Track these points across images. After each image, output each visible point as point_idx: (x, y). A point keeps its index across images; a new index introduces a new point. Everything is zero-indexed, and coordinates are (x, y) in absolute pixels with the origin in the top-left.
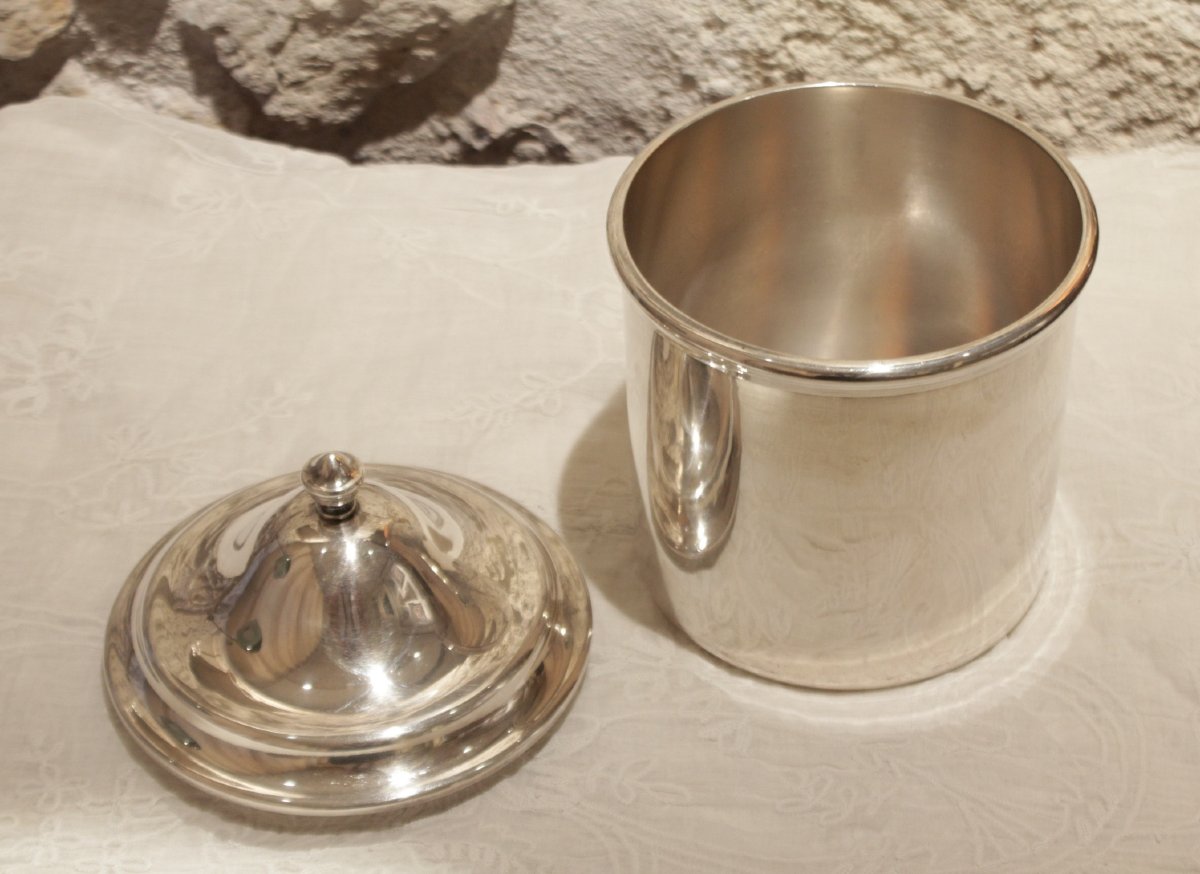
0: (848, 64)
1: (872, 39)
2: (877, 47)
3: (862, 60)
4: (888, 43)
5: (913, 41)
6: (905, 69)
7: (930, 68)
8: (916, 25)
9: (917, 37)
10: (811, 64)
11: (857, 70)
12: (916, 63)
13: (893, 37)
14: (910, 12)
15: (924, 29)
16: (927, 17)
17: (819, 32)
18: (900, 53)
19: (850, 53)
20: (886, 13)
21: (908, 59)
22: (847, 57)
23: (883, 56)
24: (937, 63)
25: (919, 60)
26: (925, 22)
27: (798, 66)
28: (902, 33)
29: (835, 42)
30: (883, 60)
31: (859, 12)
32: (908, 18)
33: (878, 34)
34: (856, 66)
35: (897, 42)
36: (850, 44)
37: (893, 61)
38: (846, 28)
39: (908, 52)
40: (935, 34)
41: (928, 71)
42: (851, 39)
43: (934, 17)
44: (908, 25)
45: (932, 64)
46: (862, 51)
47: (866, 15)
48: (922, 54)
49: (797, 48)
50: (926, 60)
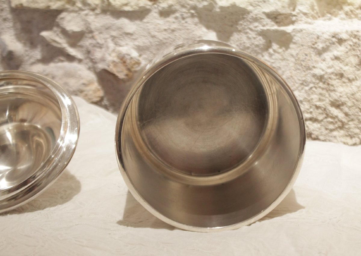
0: (327, 132)
1: (334, 122)
2: (336, 126)
3: (332, 130)
4: (340, 124)
5: (349, 124)
6: (346, 136)
7: (355, 136)
8: (349, 118)
9: (350, 123)
10: (313, 130)
11: (330, 135)
12: (350, 133)
13: (341, 121)
14: (347, 112)
15: (352, 120)
16: (353, 115)
17: (316, 118)
18: (344, 129)
19: (327, 127)
20: (339, 113)
21: (348, 132)
22: (326, 129)
23: (339, 130)
24: (357, 134)
25: (351, 132)
26: (352, 117)
27: (309, 131)
28: (345, 120)
29: (322, 123)
30: (338, 131)
31: (330, 111)
32: (347, 114)
33: (336, 120)
34: (329, 133)
35: (343, 124)
36: (327, 124)
37: (342, 132)
38: (326, 118)
39: (347, 128)
40: (356, 122)
41: (354, 137)
42: (327, 122)
43: (355, 115)
44: (347, 118)
45: (356, 134)
46: (331, 127)
47: (332, 112)
48: (351, 130)
49: (309, 124)
50: (353, 132)
